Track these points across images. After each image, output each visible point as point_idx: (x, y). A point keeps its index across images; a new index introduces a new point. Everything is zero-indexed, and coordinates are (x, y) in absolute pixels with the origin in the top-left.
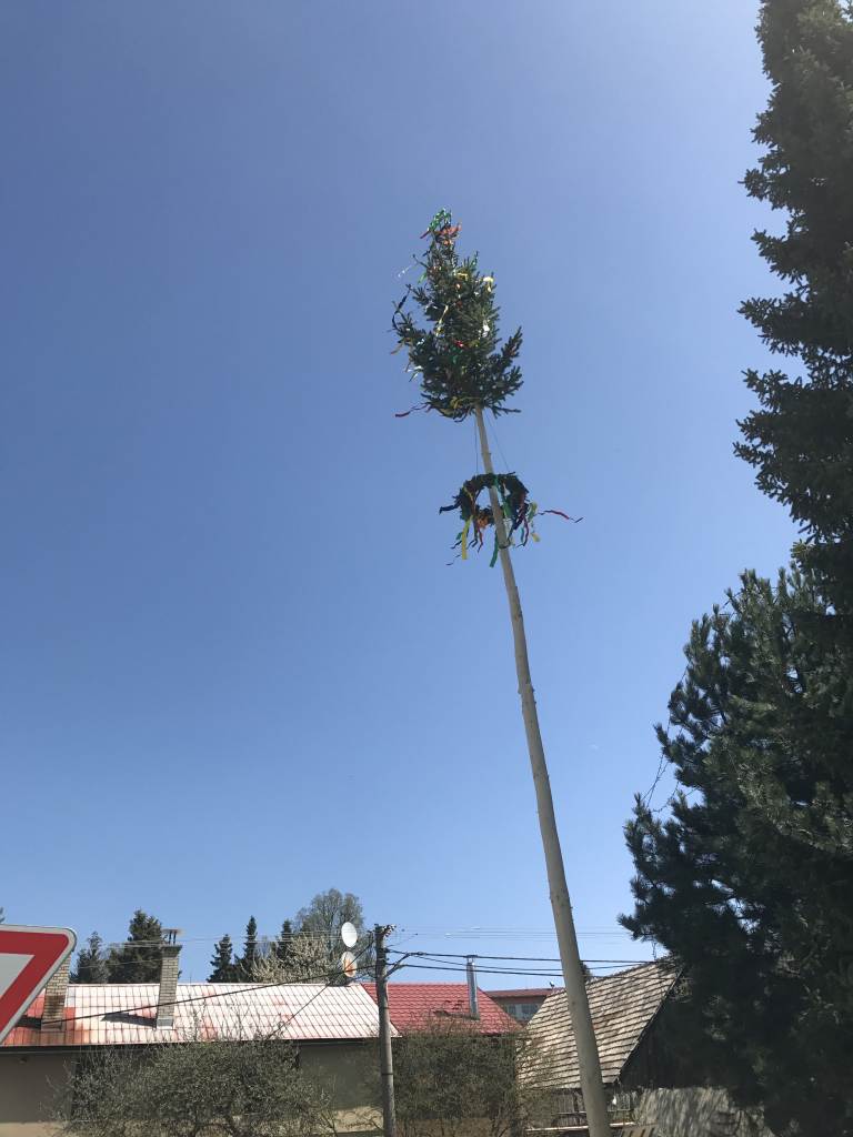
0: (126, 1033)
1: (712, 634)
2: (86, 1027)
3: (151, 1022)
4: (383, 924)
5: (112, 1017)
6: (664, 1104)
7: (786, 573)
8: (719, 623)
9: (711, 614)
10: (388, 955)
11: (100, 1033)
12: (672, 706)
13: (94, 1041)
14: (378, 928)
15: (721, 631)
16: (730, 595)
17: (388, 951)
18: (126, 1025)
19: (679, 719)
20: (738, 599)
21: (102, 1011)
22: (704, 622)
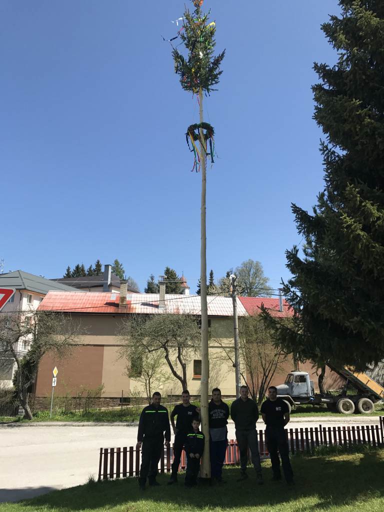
0: (148, 310)
2: (134, 307)
3: (157, 306)
5: (144, 304)
11: (139, 309)
13: (137, 312)
18: (148, 307)
21: (141, 302)
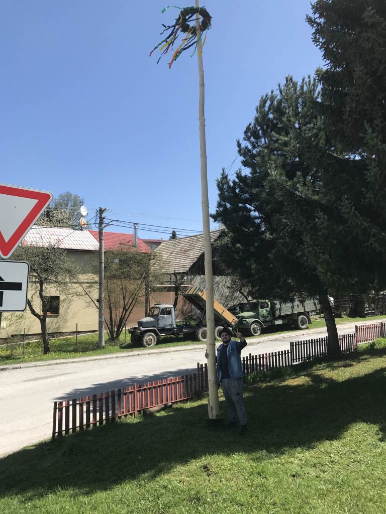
1: (268, 103)
4: (103, 208)
6: (202, 280)
7: (305, 80)
8: (272, 99)
9: (270, 94)
10: (104, 220)
12: (246, 132)
15: (272, 102)
16: (279, 86)
19: (247, 138)
20: (282, 88)
22: (266, 97)
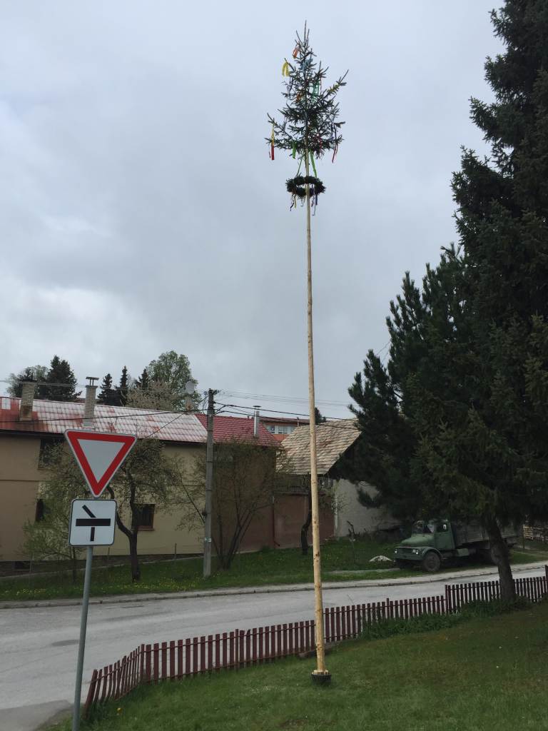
2: (44, 423)
4: (213, 389)
10: (214, 405)
11: (53, 426)
14: (210, 391)
17: (215, 403)
